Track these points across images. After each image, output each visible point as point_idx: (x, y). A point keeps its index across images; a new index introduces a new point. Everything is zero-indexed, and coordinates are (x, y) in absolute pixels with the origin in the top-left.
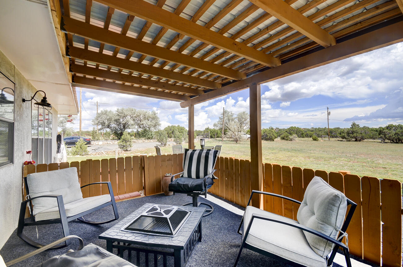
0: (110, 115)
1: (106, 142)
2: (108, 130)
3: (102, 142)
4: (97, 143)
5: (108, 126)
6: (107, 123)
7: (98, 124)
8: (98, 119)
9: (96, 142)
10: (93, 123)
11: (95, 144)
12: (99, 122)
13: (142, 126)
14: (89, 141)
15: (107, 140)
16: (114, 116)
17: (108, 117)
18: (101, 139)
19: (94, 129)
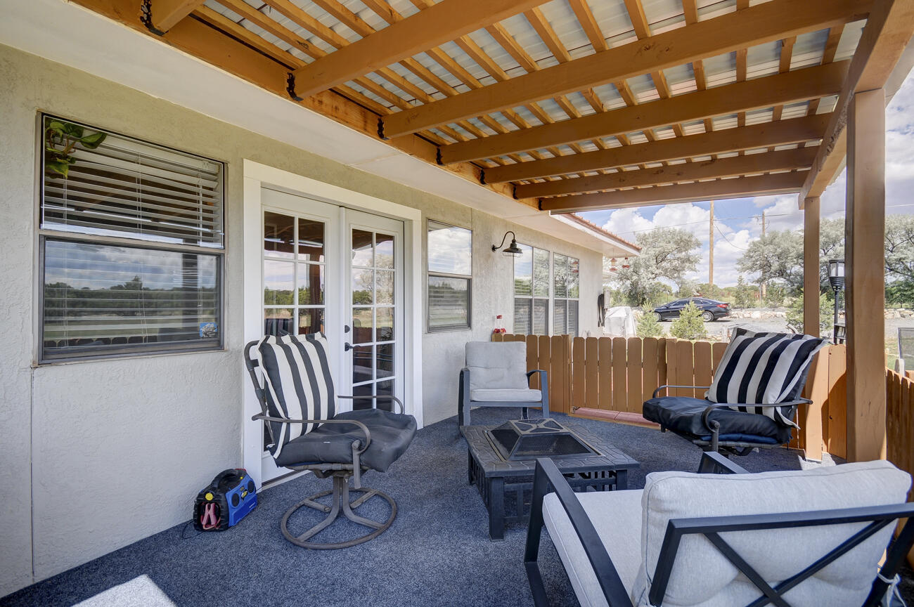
0: (785, 245)
1: (770, 313)
2: (780, 281)
3: (761, 311)
4: (747, 315)
5: (782, 272)
6: (775, 266)
7: (754, 269)
8: (752, 257)
9: (744, 311)
10: (740, 266)
11: (741, 317)
12: (754, 264)
13: (899, 267)
14: (725, 308)
15: (775, 307)
16: (795, 245)
17: (779, 250)
18: (758, 304)
19: (741, 280)
